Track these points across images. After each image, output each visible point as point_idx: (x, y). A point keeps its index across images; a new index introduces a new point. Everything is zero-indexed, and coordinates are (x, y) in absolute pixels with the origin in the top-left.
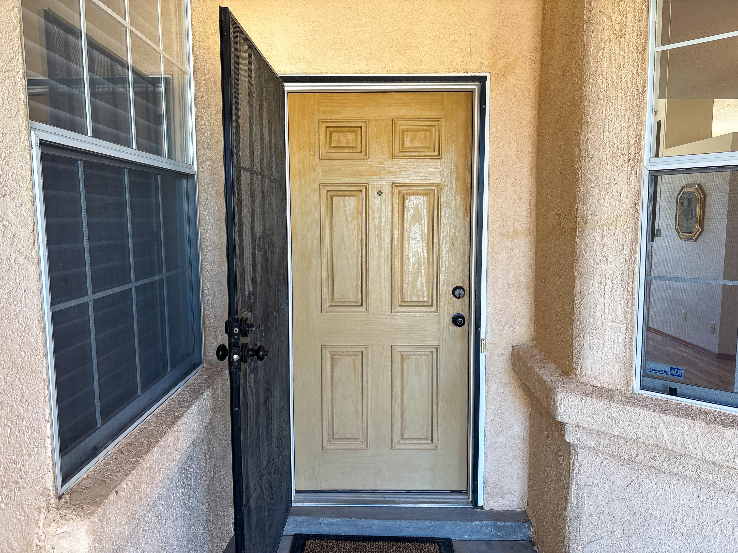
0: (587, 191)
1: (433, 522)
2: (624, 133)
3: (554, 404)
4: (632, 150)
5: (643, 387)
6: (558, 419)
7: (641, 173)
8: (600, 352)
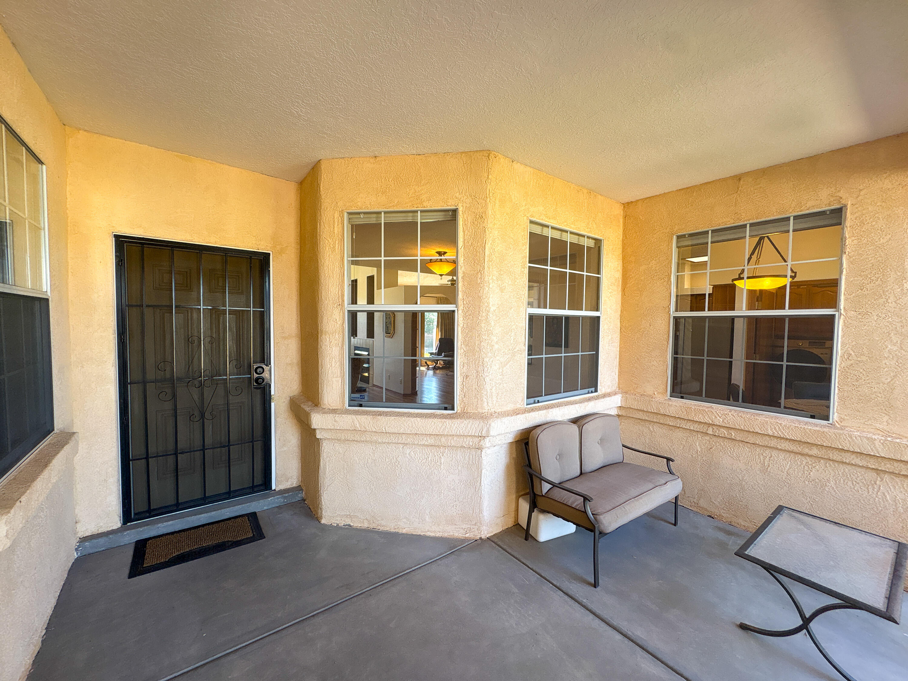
1: (243, 505)
2: (337, 293)
3: (310, 420)
4: (340, 301)
5: (349, 406)
6: (312, 428)
7: (344, 311)
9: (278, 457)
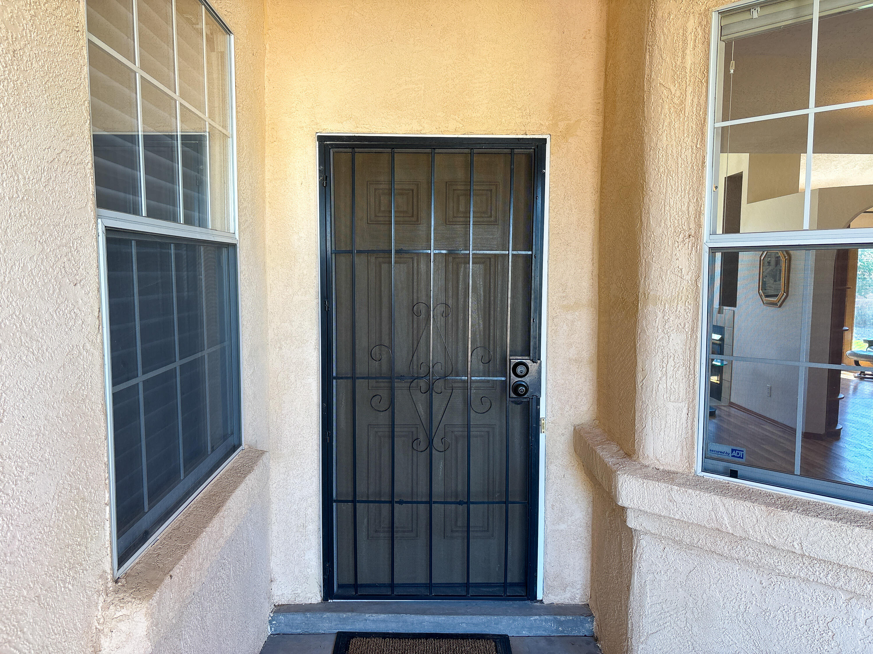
0: (648, 265)
1: (489, 618)
2: (684, 208)
3: (616, 488)
4: (692, 226)
5: (704, 470)
6: (620, 503)
7: (701, 249)
8: (662, 433)
9: (549, 540)
